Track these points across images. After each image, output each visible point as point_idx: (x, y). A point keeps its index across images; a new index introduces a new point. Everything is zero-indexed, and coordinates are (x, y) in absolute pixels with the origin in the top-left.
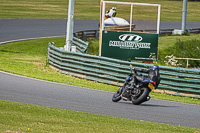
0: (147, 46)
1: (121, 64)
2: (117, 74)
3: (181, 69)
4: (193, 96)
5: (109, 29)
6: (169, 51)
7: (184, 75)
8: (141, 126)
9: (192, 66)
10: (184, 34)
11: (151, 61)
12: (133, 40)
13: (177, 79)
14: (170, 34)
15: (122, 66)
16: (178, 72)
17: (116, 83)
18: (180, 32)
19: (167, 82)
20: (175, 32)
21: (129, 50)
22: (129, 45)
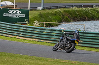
0: (23, 16)
1: (10, 25)
2: (8, 31)
3: (41, 28)
4: (48, 41)
5: (3, 8)
6: (35, 19)
7: (43, 31)
8: (21, 57)
9: (47, 26)
10: (43, 10)
11: (25, 24)
12: (16, 13)
13: (39, 33)
14: (36, 10)
15: (10, 27)
16: (40, 29)
17: (7, 35)
18: (41, 8)
19: (34, 35)
20: (38, 8)
21: (14, 18)
22: (14, 16)
